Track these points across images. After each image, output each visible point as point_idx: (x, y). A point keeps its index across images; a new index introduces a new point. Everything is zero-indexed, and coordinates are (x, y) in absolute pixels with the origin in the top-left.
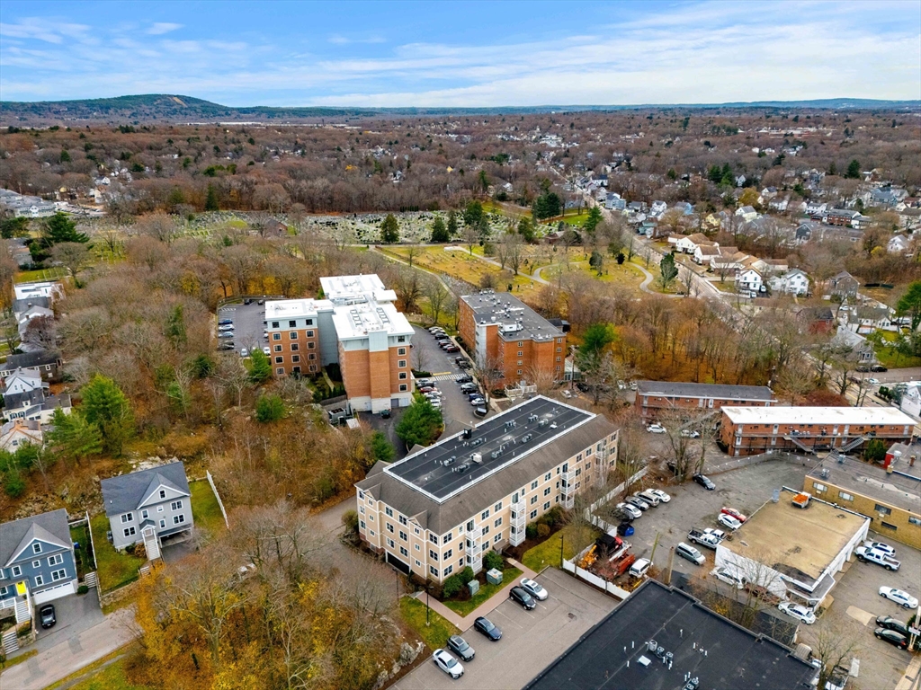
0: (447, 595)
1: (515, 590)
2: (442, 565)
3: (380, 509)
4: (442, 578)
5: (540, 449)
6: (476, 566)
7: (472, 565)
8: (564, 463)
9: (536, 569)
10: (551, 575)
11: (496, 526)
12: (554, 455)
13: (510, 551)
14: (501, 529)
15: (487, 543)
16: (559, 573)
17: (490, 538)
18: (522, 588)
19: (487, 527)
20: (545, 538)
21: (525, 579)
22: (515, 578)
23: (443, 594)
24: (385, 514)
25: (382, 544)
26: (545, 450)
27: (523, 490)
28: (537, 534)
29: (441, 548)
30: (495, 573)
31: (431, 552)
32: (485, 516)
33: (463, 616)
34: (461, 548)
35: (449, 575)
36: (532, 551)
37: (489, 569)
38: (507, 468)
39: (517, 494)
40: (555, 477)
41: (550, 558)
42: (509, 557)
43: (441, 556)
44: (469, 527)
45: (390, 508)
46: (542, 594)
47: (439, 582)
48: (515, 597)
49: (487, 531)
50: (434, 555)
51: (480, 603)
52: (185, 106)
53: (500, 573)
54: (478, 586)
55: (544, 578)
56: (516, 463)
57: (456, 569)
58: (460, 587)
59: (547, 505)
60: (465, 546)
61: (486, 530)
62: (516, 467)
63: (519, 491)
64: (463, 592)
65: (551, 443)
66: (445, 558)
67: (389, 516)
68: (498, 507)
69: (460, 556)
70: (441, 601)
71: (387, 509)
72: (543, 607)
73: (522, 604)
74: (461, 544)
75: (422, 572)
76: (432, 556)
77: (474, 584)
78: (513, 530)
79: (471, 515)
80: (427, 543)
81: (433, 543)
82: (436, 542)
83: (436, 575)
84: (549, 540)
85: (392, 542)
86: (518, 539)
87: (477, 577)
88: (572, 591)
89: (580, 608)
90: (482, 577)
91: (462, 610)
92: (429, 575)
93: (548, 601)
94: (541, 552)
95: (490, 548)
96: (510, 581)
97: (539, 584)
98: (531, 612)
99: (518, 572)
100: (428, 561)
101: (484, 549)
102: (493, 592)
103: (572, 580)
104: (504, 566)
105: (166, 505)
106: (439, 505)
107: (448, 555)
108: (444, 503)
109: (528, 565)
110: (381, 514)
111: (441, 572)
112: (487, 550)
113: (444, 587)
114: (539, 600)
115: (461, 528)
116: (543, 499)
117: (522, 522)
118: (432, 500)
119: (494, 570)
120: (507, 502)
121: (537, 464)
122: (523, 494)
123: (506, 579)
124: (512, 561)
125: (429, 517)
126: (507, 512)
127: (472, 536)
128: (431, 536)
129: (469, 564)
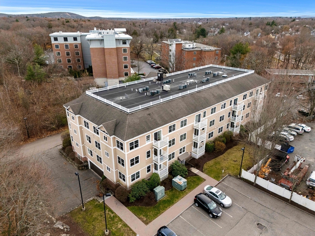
0: (132, 200)
1: (199, 196)
2: (128, 171)
3: (80, 123)
4: (128, 183)
5: (217, 85)
6: (163, 173)
7: (159, 172)
8: (235, 98)
9: (217, 177)
10: (232, 183)
11: (181, 140)
12: (228, 90)
13: (192, 162)
14: (185, 143)
15: (173, 154)
16: (238, 182)
17: (176, 149)
18: (206, 194)
19: (174, 140)
20: (221, 153)
21: (208, 186)
22: (198, 185)
23: (128, 199)
24: (84, 127)
25: (85, 154)
26: (221, 87)
27: (205, 113)
28: (214, 149)
29: (127, 154)
30: (179, 180)
31: (119, 158)
32: (172, 129)
33: (146, 223)
34: (148, 156)
35: (136, 180)
36: (211, 163)
37: (175, 176)
38: (191, 94)
39: (200, 115)
40: (228, 107)
41: (228, 169)
42: (192, 167)
43: (127, 163)
44: (157, 137)
45: (87, 121)
46: (227, 201)
47: (126, 187)
48: (200, 203)
49: (174, 144)
50: (121, 161)
51: (165, 208)
52: (70, 16)
53: (185, 180)
54: (164, 192)
55: (224, 186)
56: (199, 92)
57: (144, 175)
58: (146, 192)
59: (220, 130)
60: (152, 154)
61: (172, 143)
62: (198, 94)
63: (201, 112)
64: (149, 197)
65: (224, 83)
66: (132, 164)
67: (86, 128)
68: (184, 124)
69: (147, 163)
70: (126, 206)
71: (85, 122)
72: (228, 215)
73: (208, 211)
74: (149, 152)
75: (112, 176)
76: (119, 162)
77: (160, 190)
78: (195, 145)
79: (158, 125)
80: (115, 150)
81: (119, 149)
82: (122, 148)
83: (124, 180)
84: (224, 155)
85: (91, 152)
86: (199, 153)
87: (164, 183)
88: (255, 199)
89: (267, 217)
90: (168, 183)
91: (146, 216)
92: (118, 181)
93: (232, 209)
94: (219, 163)
95: (175, 159)
96: (194, 188)
97: (223, 191)
98: (218, 221)
99: (200, 180)
100: (116, 168)
101: (170, 159)
102: (177, 198)
103: (251, 188)
104: (188, 175)
106: (128, 114)
107: (135, 161)
108: (132, 114)
109: (209, 173)
110: (81, 128)
111: (128, 177)
112: (173, 160)
113: (129, 192)
114: (224, 207)
115: (148, 137)
116: (218, 124)
117: (203, 138)
118: (121, 111)
119: (179, 177)
120: (191, 120)
121: (216, 95)
122: (204, 116)
123: (190, 186)
124: (195, 171)
125: (117, 125)
126: (191, 129)
127: (159, 145)
128: (118, 142)
129: (156, 172)
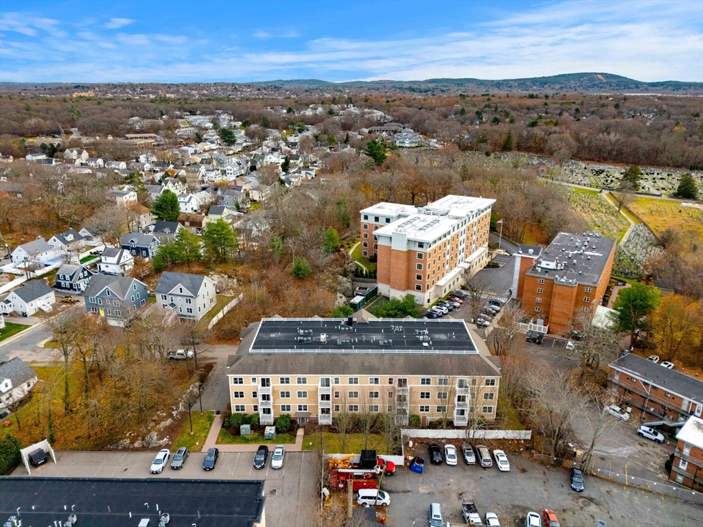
2: (232, 400)
4: (233, 411)
6: (266, 418)
8: (399, 376)
10: (308, 458)
11: (300, 396)
14: (306, 402)
15: (288, 406)
17: (292, 403)
19: (288, 393)
22: (283, 443)
27: (337, 379)
29: (230, 385)
30: (269, 430)
32: (284, 381)
33: (217, 443)
34: (254, 396)
38: (334, 354)
39: (328, 379)
40: (386, 385)
41: (328, 447)
44: (264, 383)
49: (288, 396)
52: (605, 81)
57: (249, 411)
59: (374, 409)
60: (260, 396)
66: (236, 396)
68: (302, 381)
69: (254, 402)
72: (267, 473)
74: (255, 393)
79: (266, 372)
86: (321, 419)
89: (286, 492)
91: (222, 440)
93: (276, 472)
95: (292, 412)
98: (255, 470)
99: (291, 441)
102: (256, 442)
104: (286, 431)
105: (183, 298)
107: (239, 395)
108: (249, 354)
112: (287, 412)
115: (254, 380)
116: (366, 399)
120: (313, 381)
122: (337, 383)
123: (277, 440)
126: (313, 389)
